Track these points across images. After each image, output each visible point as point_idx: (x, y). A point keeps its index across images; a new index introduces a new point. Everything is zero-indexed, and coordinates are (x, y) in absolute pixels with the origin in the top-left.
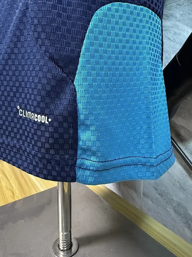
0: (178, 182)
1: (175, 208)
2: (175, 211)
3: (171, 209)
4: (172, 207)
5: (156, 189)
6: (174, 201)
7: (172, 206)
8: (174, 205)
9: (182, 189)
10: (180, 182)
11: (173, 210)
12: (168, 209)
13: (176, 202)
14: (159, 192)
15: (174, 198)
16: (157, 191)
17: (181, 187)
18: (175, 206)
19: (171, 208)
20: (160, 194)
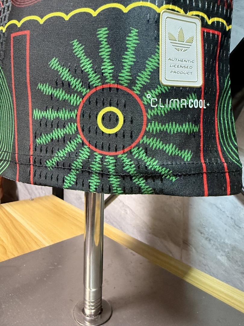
0: (232, 218)
1: (228, 254)
2: (228, 258)
3: (223, 257)
4: (224, 254)
5: (201, 233)
6: (227, 244)
7: (225, 252)
8: (226, 250)
9: (238, 228)
10: (233, 217)
11: (226, 258)
12: (219, 257)
13: (229, 247)
14: (206, 236)
15: (227, 241)
16: (203, 235)
17: (236, 224)
18: (228, 251)
19: (222, 255)
20: (206, 238)
